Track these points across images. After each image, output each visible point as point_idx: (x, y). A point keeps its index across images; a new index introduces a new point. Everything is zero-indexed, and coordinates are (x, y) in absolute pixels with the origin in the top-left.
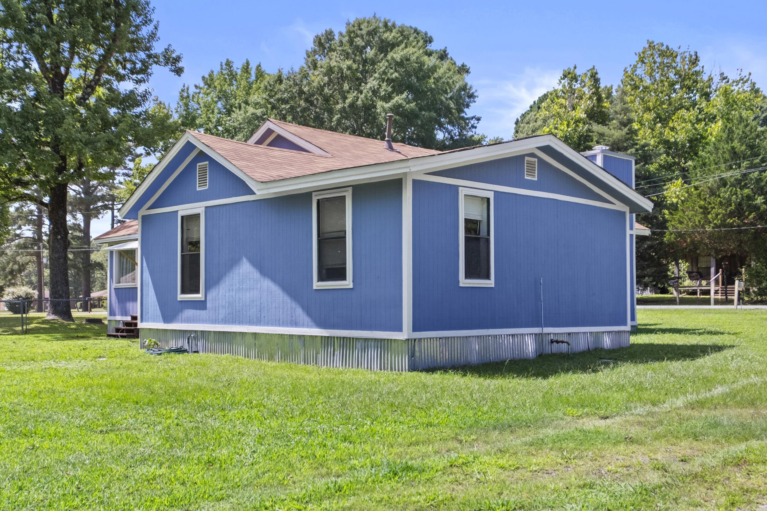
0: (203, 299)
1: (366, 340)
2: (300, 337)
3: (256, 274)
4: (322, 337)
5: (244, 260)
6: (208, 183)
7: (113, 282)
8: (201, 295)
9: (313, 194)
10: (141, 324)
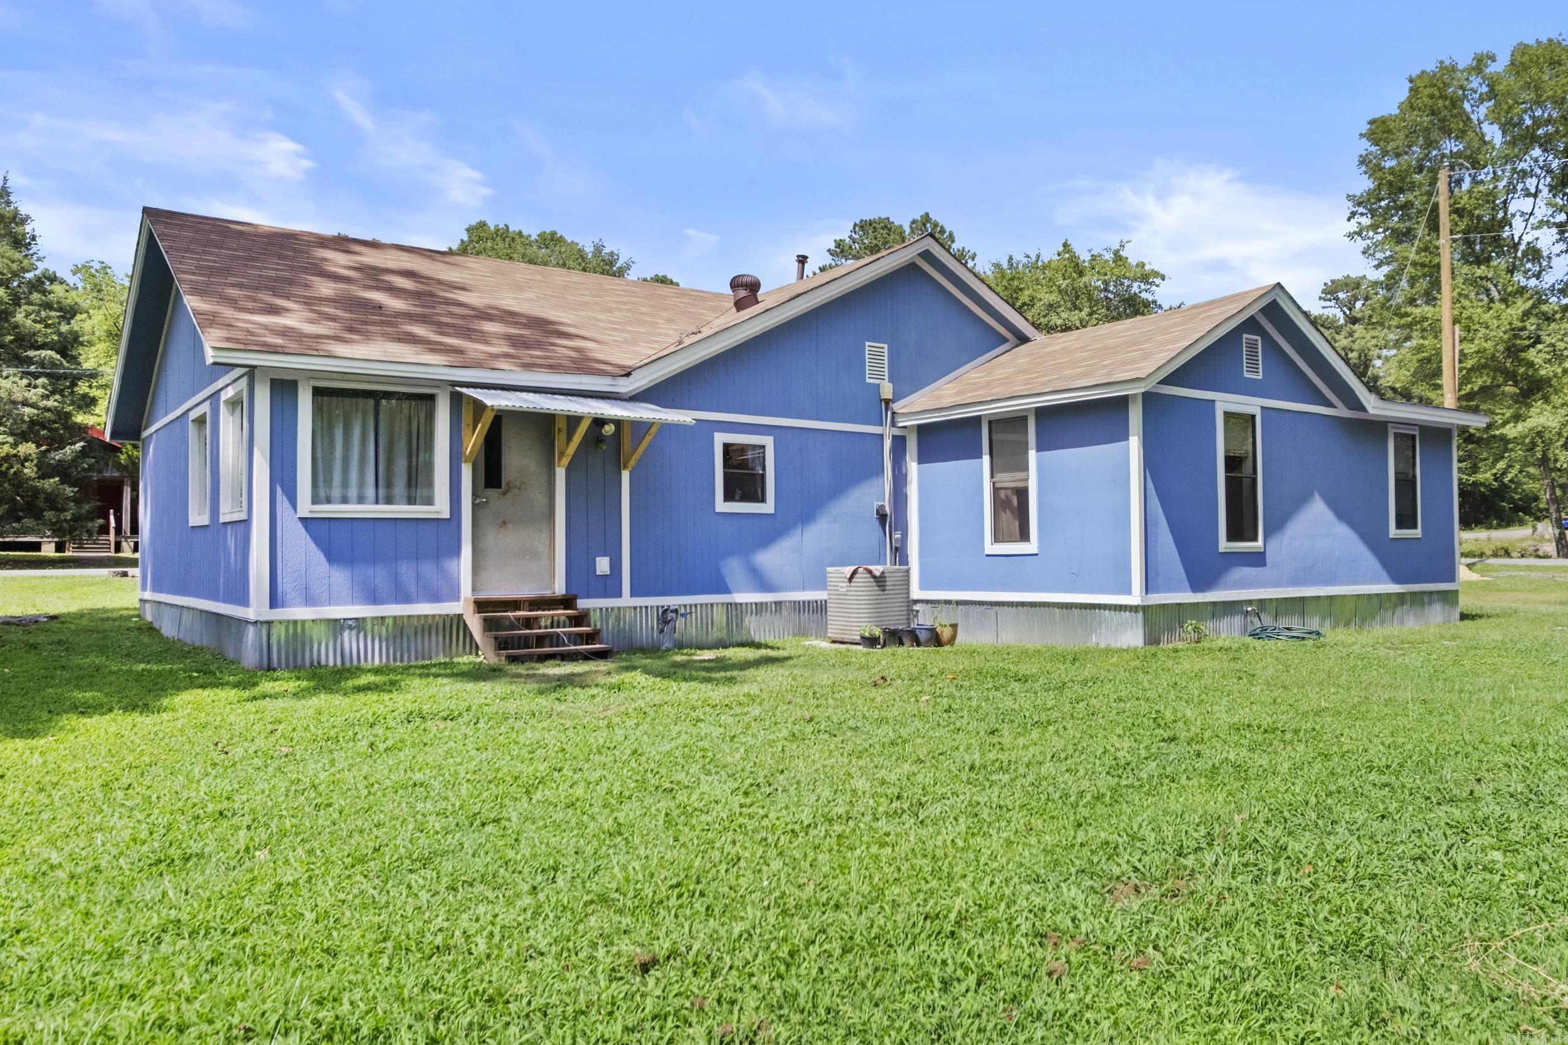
0: (1263, 550)
1: (1431, 593)
4: (1396, 594)
5: (1317, 496)
6: (1261, 370)
7: (293, 503)
8: (1260, 543)
9: (1390, 425)
10: (1150, 596)
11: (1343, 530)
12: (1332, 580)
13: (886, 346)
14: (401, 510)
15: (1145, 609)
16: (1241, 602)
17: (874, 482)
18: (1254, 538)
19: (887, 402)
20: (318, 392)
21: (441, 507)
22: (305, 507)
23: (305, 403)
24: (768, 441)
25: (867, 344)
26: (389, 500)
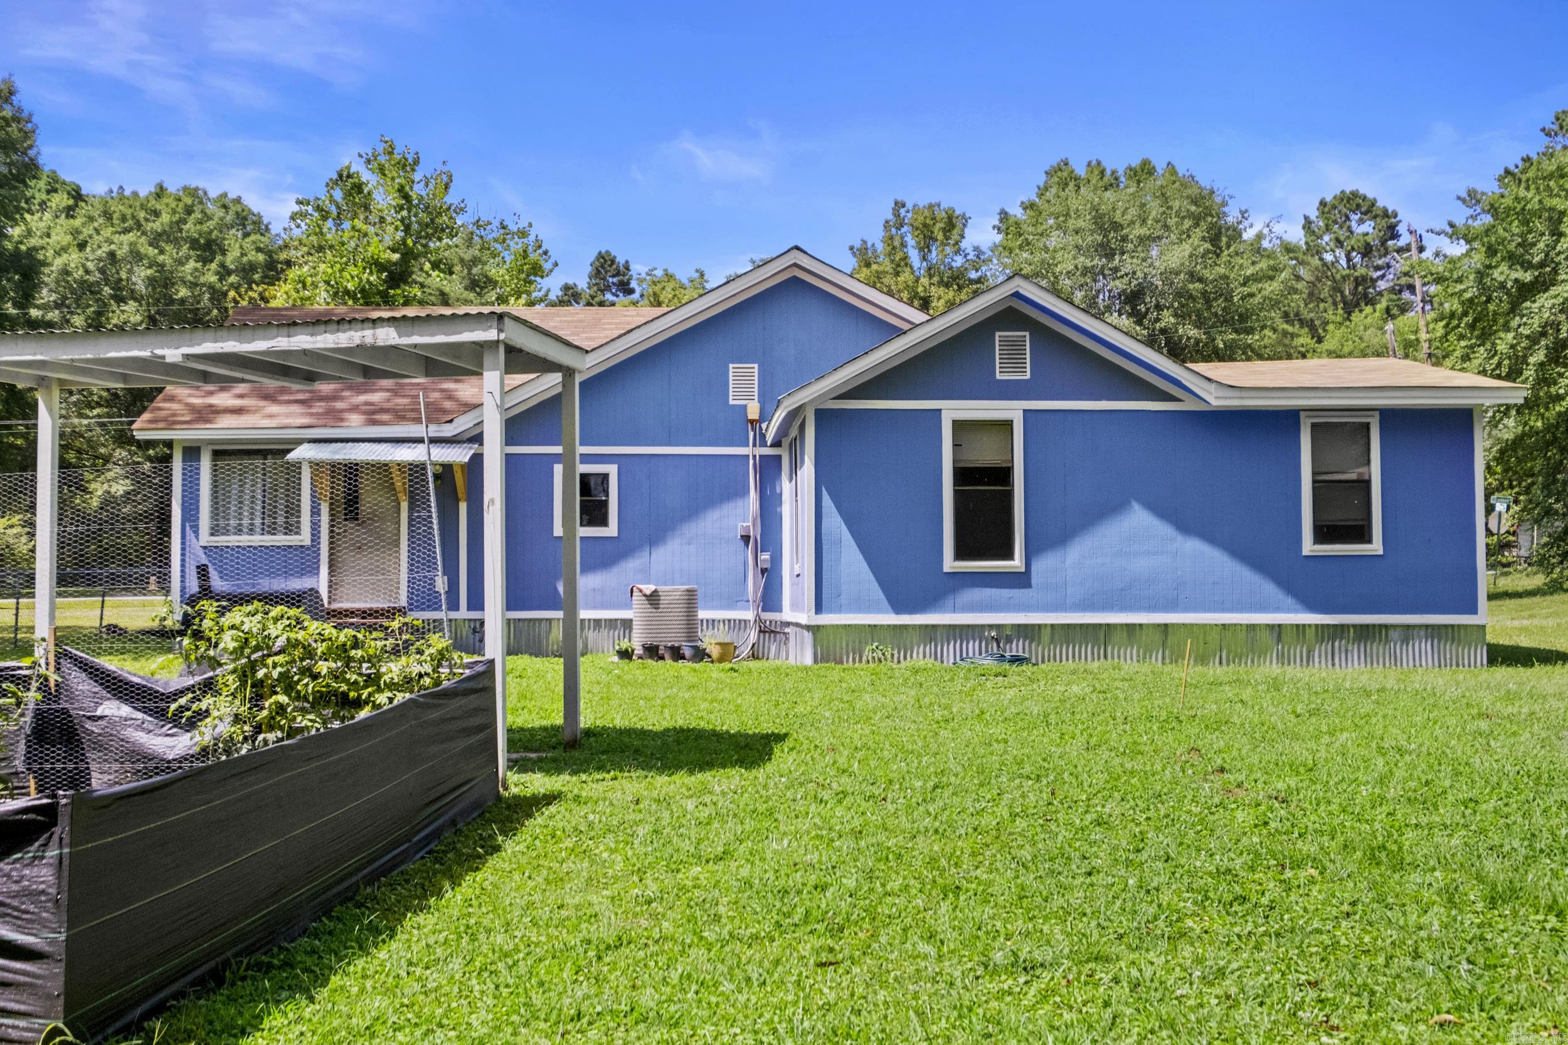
0: (1023, 570)
1: (1408, 627)
2: (1271, 627)
3: (1164, 529)
4: (1317, 626)
5: (1137, 506)
6: (1028, 369)
7: (196, 533)
8: (1017, 563)
9: (1302, 414)
10: (819, 616)
11: (1193, 546)
12: (1173, 606)
13: (756, 366)
14: (281, 540)
15: (814, 629)
16: (983, 626)
17: (740, 503)
18: (1008, 555)
19: (752, 422)
20: (217, 454)
21: (304, 537)
22: (205, 538)
23: (206, 464)
24: (612, 470)
25: (731, 366)
26: (273, 531)
